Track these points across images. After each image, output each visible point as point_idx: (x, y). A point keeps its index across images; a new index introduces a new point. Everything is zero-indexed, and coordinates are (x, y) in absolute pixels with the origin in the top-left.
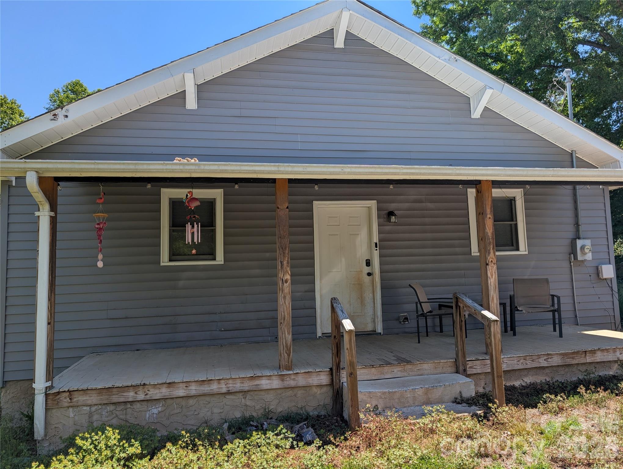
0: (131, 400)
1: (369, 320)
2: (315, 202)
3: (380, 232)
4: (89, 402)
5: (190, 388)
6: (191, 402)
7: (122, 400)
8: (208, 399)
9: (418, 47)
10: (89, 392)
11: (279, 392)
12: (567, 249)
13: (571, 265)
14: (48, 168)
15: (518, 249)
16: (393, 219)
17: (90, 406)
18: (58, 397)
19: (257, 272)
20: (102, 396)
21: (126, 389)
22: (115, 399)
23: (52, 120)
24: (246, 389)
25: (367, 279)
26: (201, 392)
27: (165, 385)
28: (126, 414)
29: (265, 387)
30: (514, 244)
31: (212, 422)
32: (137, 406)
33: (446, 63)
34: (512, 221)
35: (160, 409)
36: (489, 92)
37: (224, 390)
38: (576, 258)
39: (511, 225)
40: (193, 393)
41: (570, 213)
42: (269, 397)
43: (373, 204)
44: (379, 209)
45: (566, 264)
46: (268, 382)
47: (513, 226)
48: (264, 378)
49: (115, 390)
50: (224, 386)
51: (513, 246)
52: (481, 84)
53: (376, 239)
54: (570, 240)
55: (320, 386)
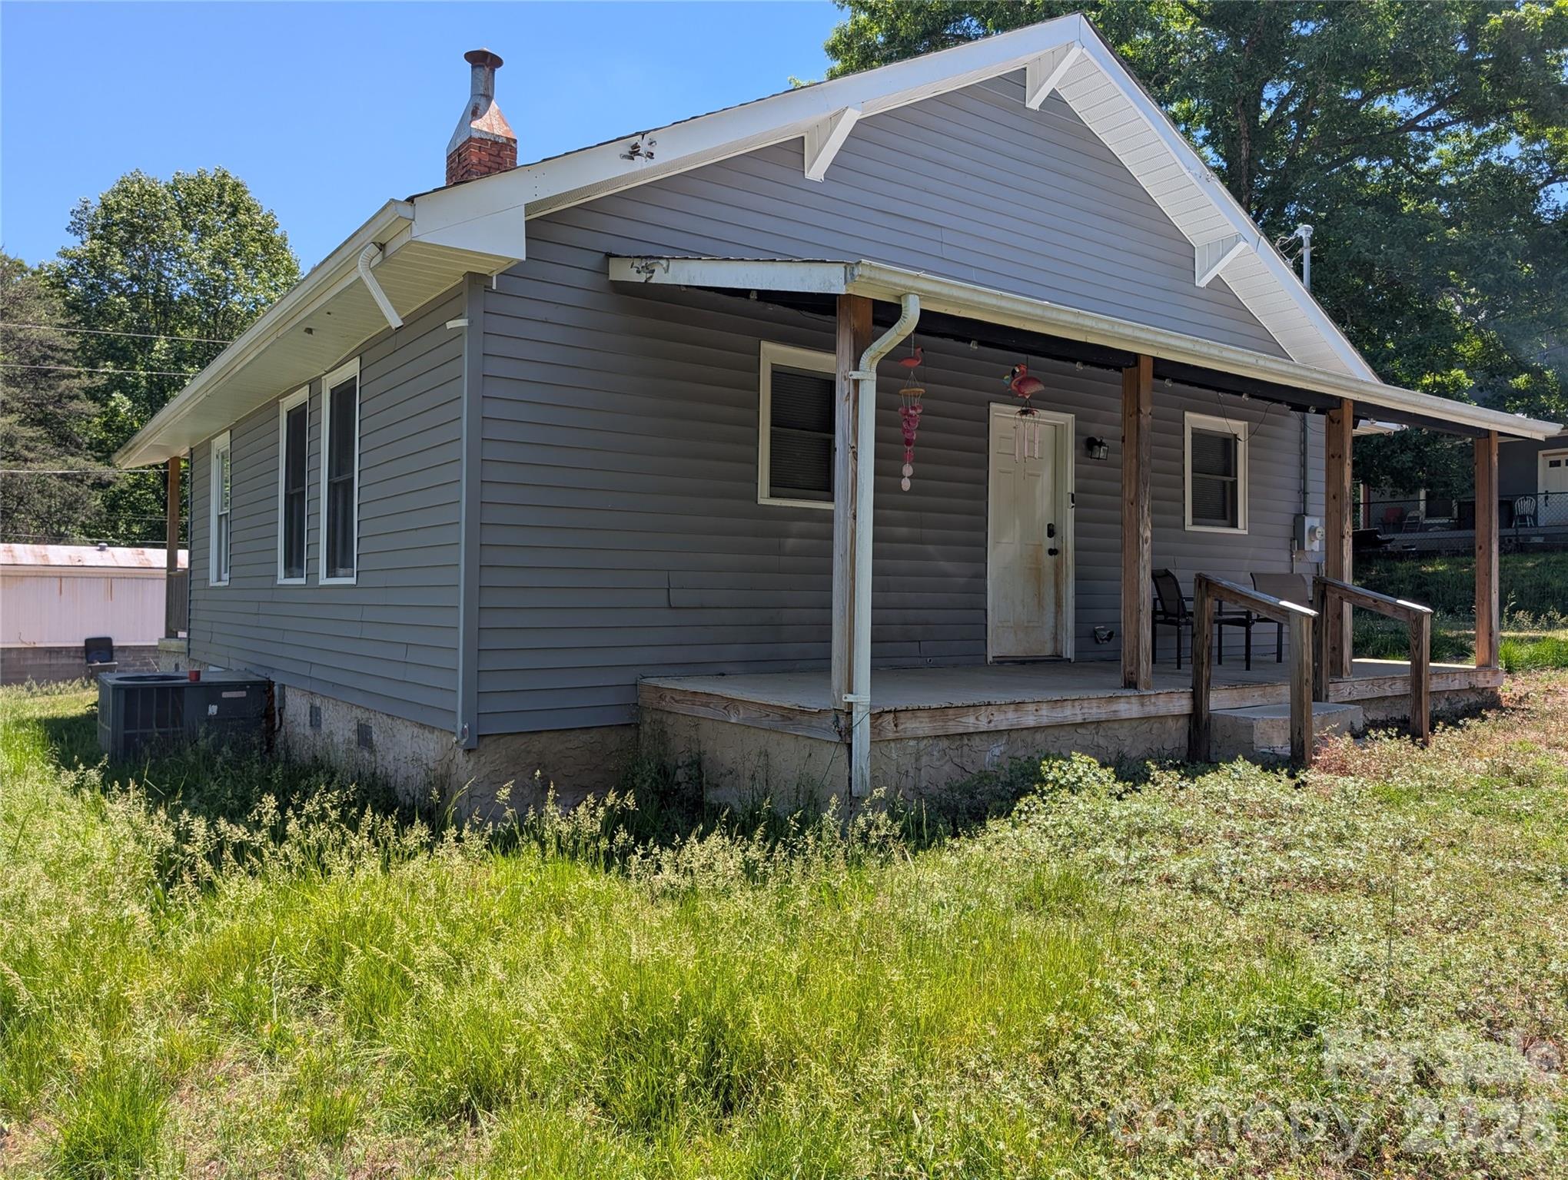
0: (971, 730)
1: (1048, 635)
2: (993, 406)
3: (1078, 475)
4: (920, 733)
5: (1040, 713)
6: (1039, 736)
7: (961, 730)
8: (1056, 732)
9: (1165, 144)
10: (919, 714)
11: (1135, 724)
12: (1287, 532)
13: (1292, 559)
15: (1235, 525)
16: (1101, 453)
17: (917, 739)
18: (880, 721)
19: (903, 531)
20: (935, 721)
21: (965, 710)
22: (954, 728)
23: (625, 157)
24: (1104, 717)
25: (1049, 560)
26: (1054, 721)
27: (1012, 706)
28: (962, 756)
29: (1124, 716)
30: (1229, 516)
32: (976, 741)
33: (1194, 181)
34: (1229, 475)
35: (1002, 748)
36: (1242, 245)
37: (1079, 719)
38: (1301, 547)
39: (1224, 483)
40: (1045, 721)
41: (1294, 471)
42: (1123, 732)
43: (1067, 419)
44: (1078, 432)
45: (1286, 556)
46: (1127, 706)
47: (1228, 485)
48: (1122, 700)
49: (951, 712)
50: (1078, 712)
51: (1225, 519)
52: (1233, 229)
53: (1070, 487)
54: (1292, 517)
55: (1176, 717)
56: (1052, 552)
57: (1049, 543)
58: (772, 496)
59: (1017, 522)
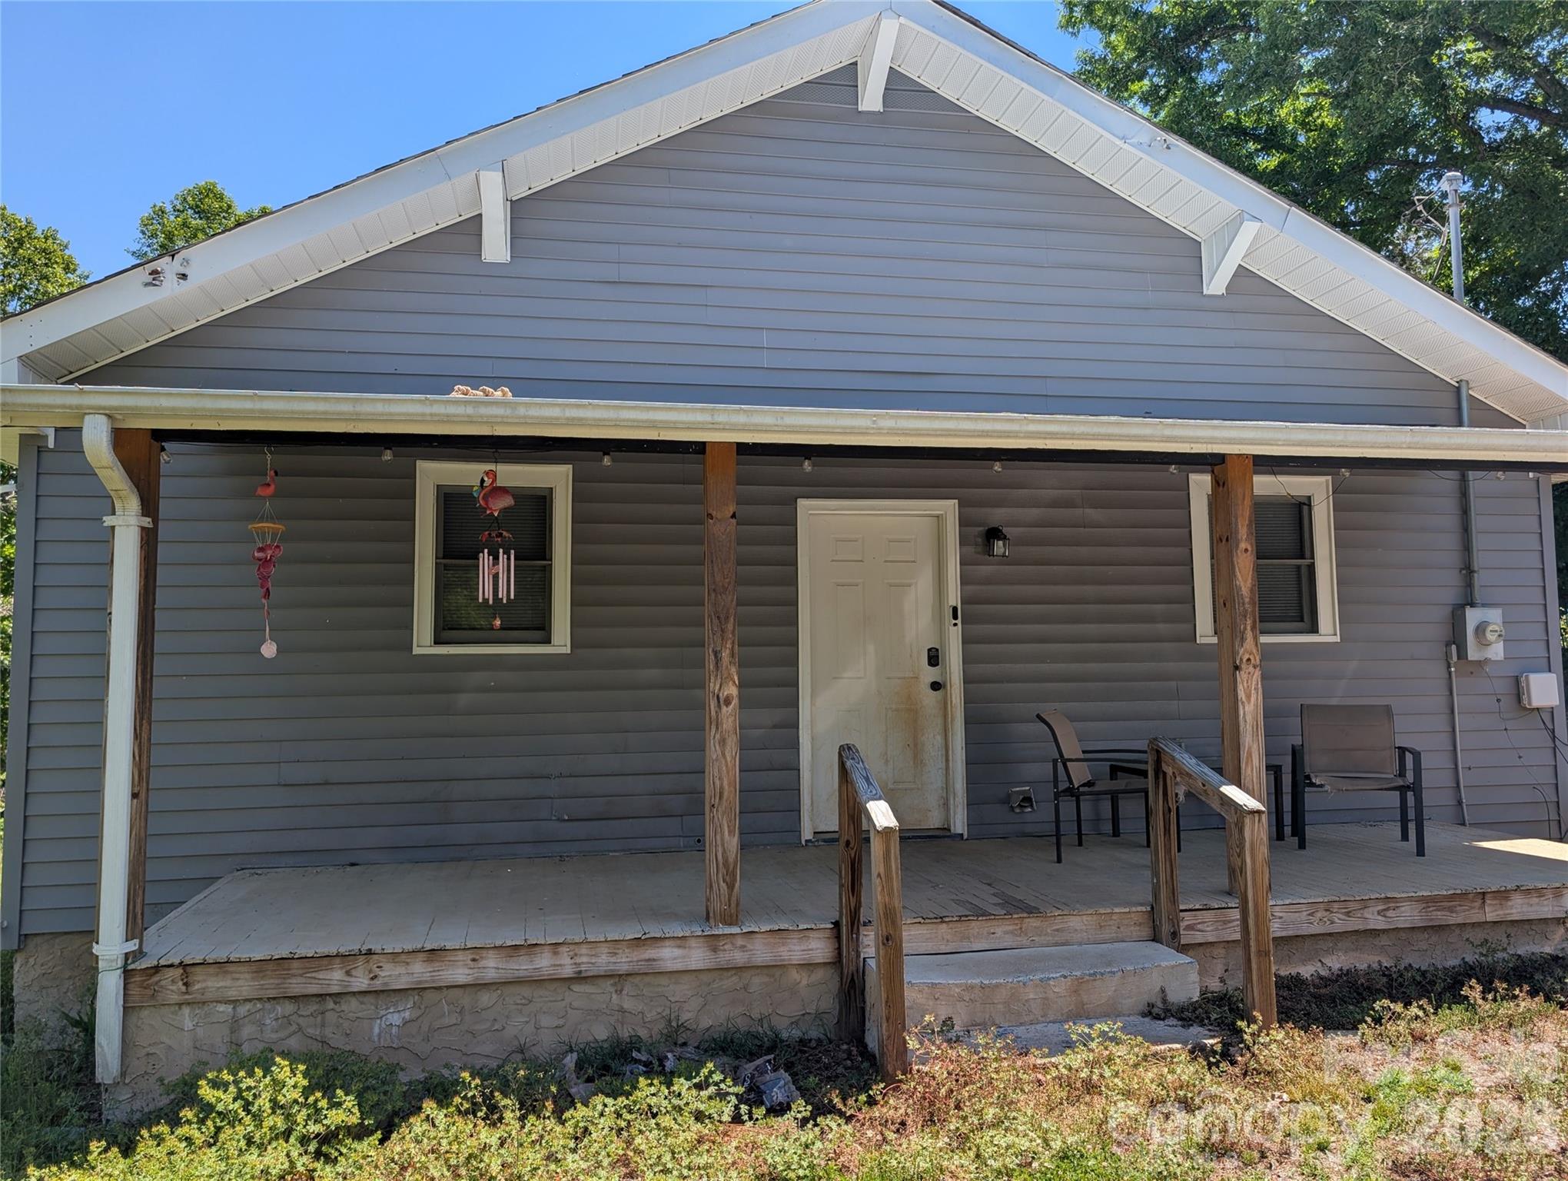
0: (335, 989)
1: (933, 800)
2: (801, 502)
3: (965, 580)
4: (232, 994)
5: (482, 963)
6: (486, 998)
7: (313, 989)
8: (526, 991)
9: (1071, 112)
10: (231, 968)
11: (704, 977)
12: (1437, 631)
13: (1450, 673)
14: (136, 408)
15: (1314, 629)
16: (999, 547)
17: (235, 1002)
18: (156, 979)
19: (653, 674)
20: (263, 978)
21: (325, 961)
22: (297, 986)
23: (147, 284)
24: (624, 968)
25: (931, 698)
26: (509, 975)
27: (422, 956)
28: (323, 1025)
29: (670, 966)
30: (1306, 617)
31: (535, 1051)
32: (352, 1006)
33: (1140, 154)
34: (1302, 557)
35: (407, 1014)
36: (1250, 229)
37: (568, 971)
38: (1462, 654)
39: (1299, 567)
40: (491, 975)
41: (1450, 541)
42: (679, 991)
43: (949, 508)
44: (964, 522)
45: (1439, 669)
46: (677, 952)
47: (1304, 571)
48: (667, 943)
49: (295, 964)
50: (567, 961)
51: (1302, 620)
52: (1229, 208)
53: (954, 598)
54: (1448, 610)
55: (809, 966)
56: (936, 686)
57: (931, 674)
58: (438, 642)
59: (871, 648)
